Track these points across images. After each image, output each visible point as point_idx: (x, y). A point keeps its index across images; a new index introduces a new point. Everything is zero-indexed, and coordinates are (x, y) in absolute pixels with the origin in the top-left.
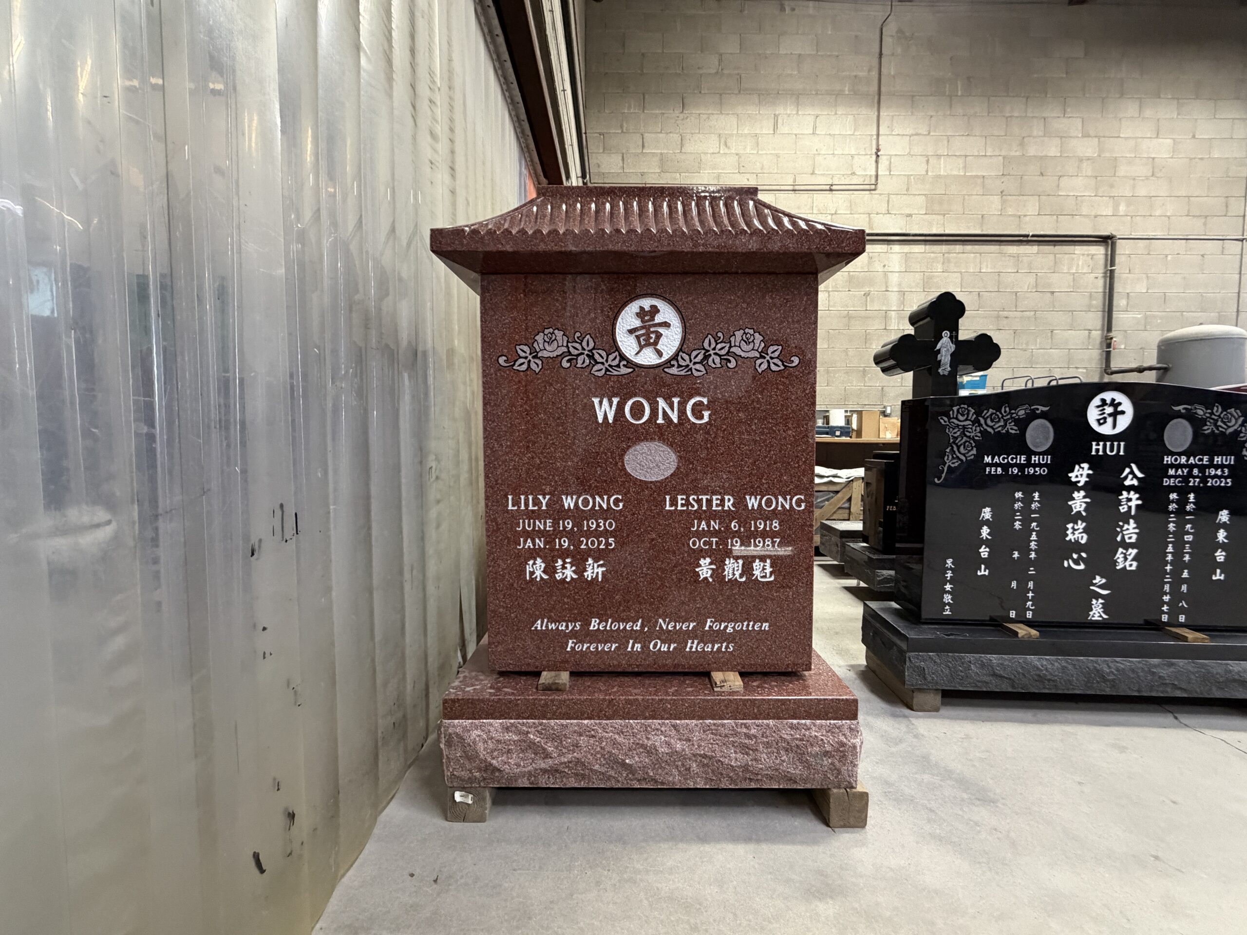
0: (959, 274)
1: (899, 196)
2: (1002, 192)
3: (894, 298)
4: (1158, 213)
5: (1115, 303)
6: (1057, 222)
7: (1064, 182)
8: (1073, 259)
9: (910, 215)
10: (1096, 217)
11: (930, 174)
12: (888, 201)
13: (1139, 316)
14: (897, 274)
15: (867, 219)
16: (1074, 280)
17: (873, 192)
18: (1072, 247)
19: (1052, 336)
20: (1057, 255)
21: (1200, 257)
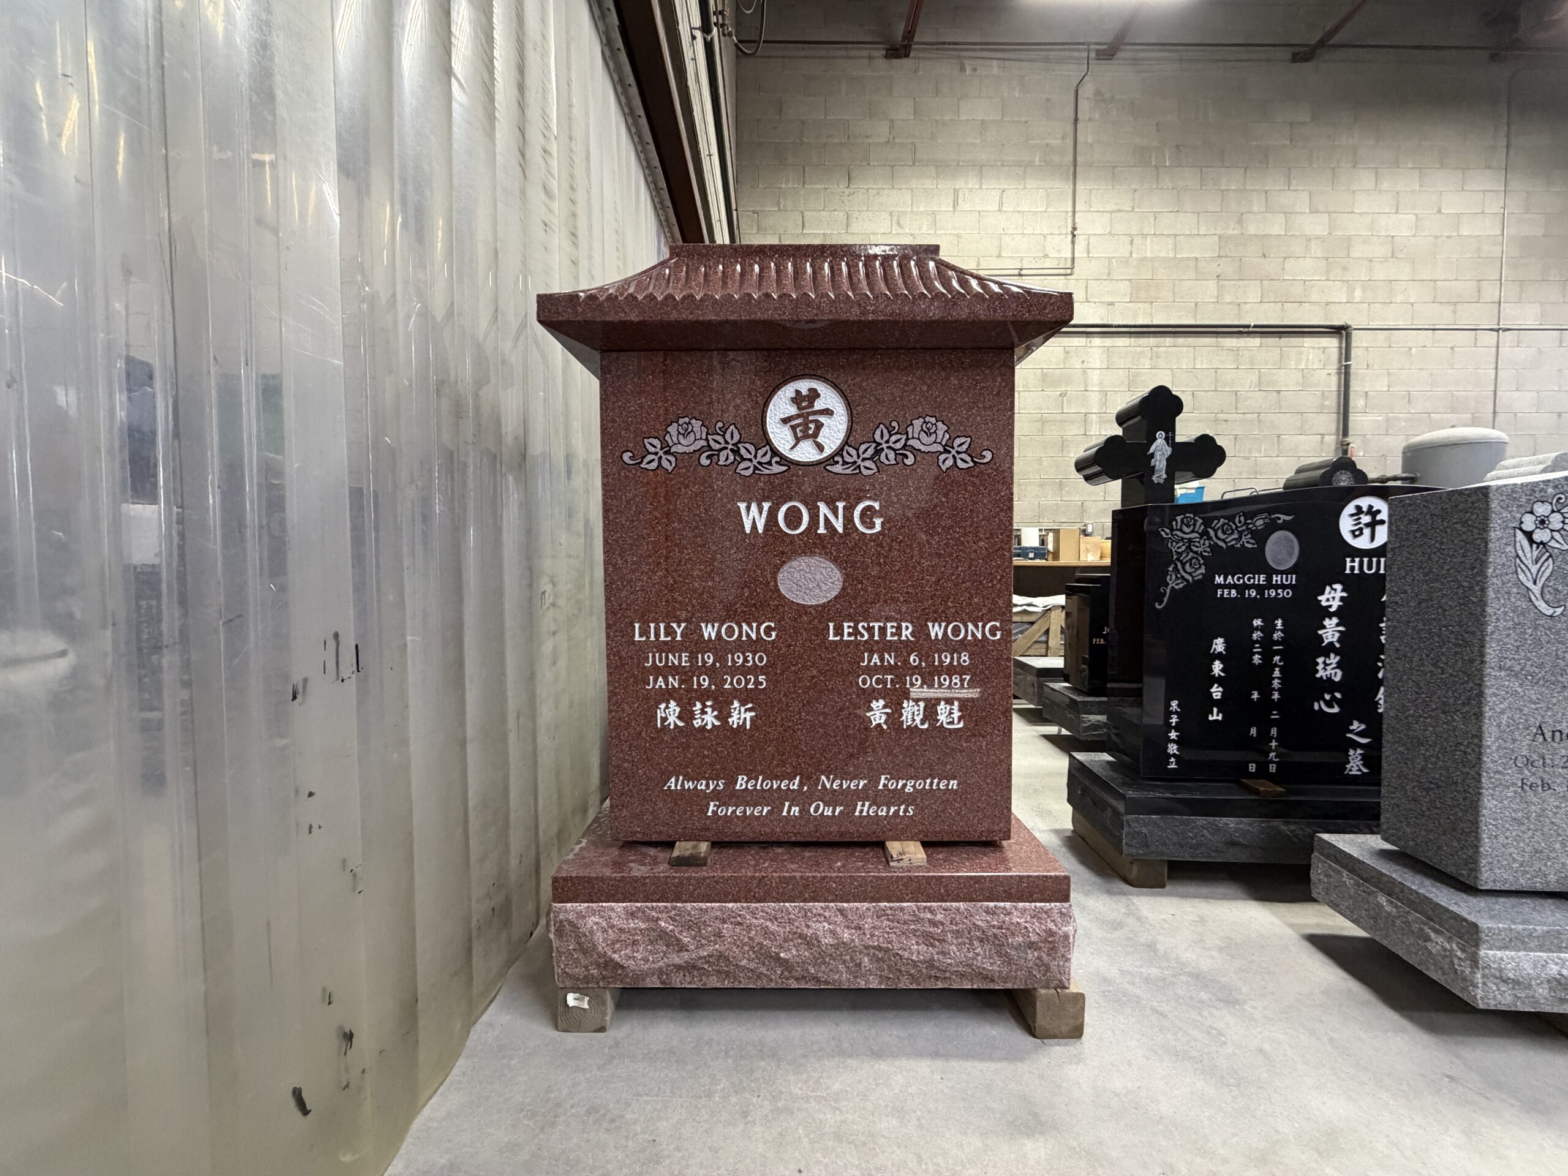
0: (1169, 372)
1: (1099, 282)
2: (1217, 277)
3: (1094, 398)
4: (1399, 298)
5: (1351, 404)
6: (1283, 310)
7: (1290, 264)
8: (1302, 353)
9: (1112, 304)
10: (1327, 304)
11: (1134, 255)
12: (1087, 287)
13: (1380, 418)
14: (1098, 371)
16: (1303, 377)
17: (1069, 277)
18: (1301, 339)
19: (1278, 442)
20: (1283, 349)
21: (1449, 350)
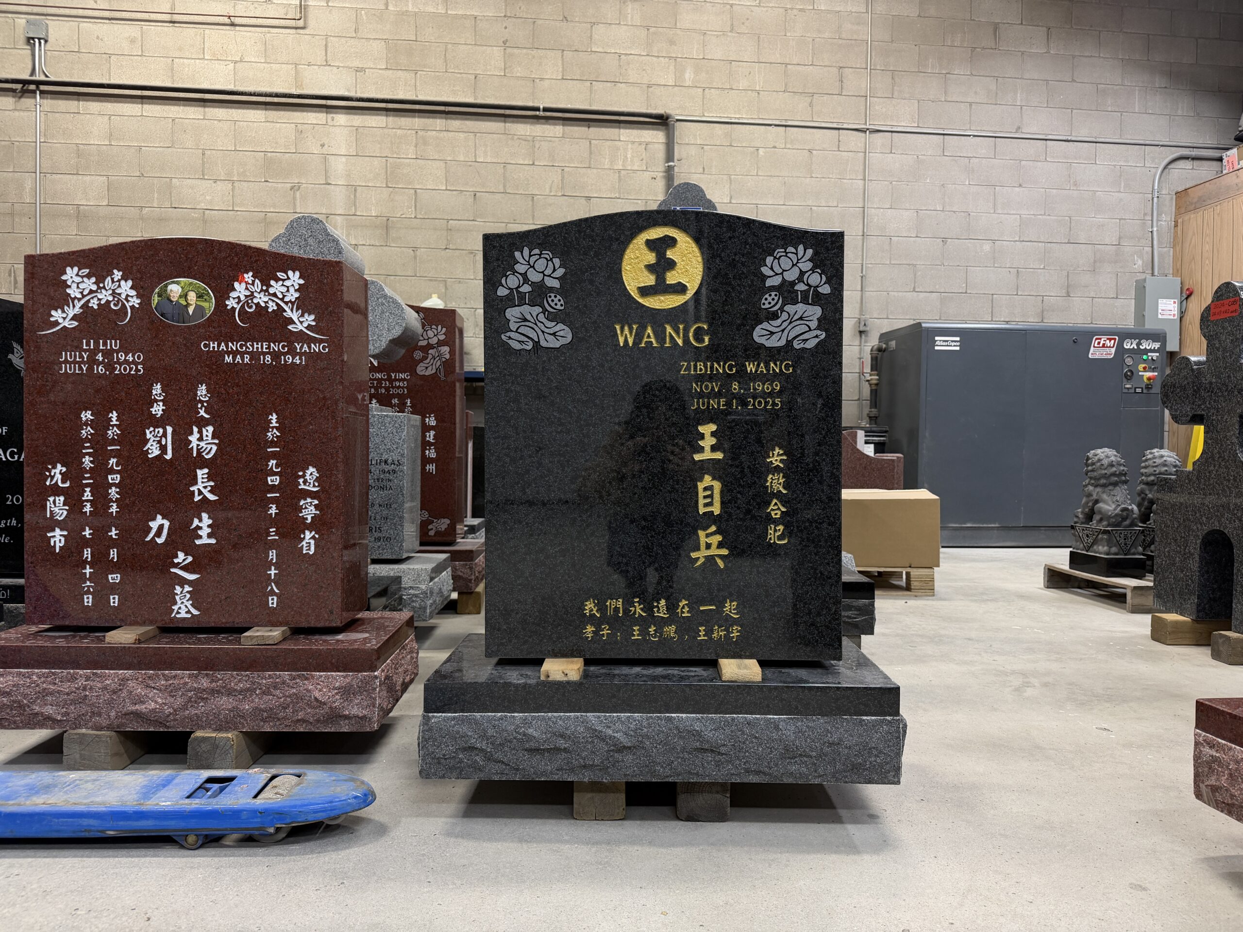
0: (442, 164)
1: (343, 40)
4: (743, 84)
6: (591, 91)
7: (600, 30)
8: (618, 149)
9: (362, 70)
10: (649, 86)
11: (391, 8)
12: (326, 46)
14: (344, 159)
15: (293, 72)
16: (620, 180)
17: (301, 31)
18: (616, 130)
20: (593, 142)
21: (806, 153)
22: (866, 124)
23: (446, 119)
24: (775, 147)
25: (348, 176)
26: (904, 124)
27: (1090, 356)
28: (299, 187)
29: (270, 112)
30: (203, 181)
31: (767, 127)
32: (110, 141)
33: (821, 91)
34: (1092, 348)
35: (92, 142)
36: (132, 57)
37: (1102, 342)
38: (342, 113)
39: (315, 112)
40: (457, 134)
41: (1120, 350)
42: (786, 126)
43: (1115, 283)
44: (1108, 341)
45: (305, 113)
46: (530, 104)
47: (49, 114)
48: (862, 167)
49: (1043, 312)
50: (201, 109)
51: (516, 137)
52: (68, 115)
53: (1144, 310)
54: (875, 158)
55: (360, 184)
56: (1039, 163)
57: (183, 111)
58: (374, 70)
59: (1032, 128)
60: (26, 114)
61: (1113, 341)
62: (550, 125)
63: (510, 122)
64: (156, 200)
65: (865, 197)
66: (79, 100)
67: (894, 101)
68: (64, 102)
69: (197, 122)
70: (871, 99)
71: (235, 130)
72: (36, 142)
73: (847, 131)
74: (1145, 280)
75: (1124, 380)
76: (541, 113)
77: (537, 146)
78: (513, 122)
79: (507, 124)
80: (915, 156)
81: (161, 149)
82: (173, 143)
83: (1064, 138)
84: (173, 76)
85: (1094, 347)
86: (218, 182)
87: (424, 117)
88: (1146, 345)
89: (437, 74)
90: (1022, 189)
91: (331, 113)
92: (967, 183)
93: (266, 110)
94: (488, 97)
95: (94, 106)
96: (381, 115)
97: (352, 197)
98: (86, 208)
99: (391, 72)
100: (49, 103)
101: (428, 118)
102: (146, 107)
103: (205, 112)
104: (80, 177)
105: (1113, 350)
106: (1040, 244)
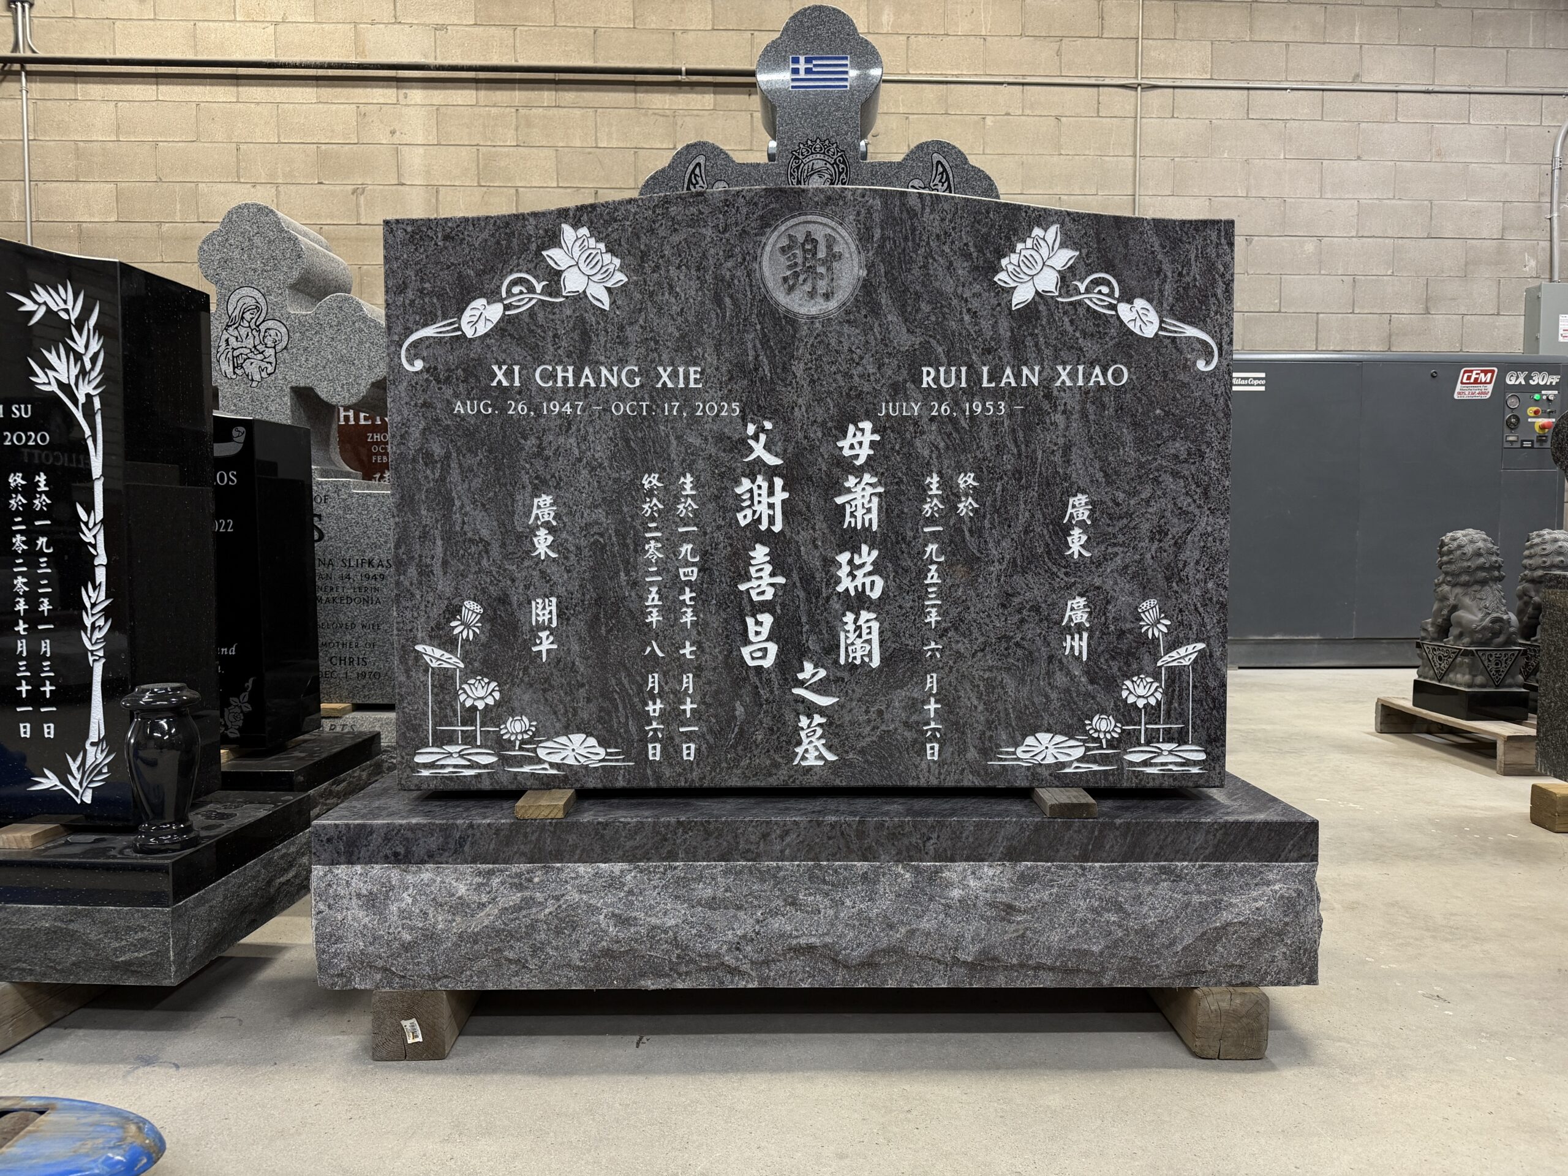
22: (1136, 77)
23: (556, 90)
24: (1008, 114)
25: (428, 172)
26: (1191, 76)
27: (1456, 396)
28: (364, 190)
29: (323, 89)
30: (239, 185)
31: (997, 86)
32: (117, 136)
33: (1072, 34)
34: (1459, 386)
35: (94, 138)
36: (142, 23)
37: (1474, 376)
38: (417, 88)
39: (382, 87)
40: (570, 110)
41: (1501, 387)
42: (1023, 84)
43: (1495, 294)
44: (1482, 375)
45: (369, 90)
46: (669, 65)
47: (39, 102)
48: (1131, 139)
49: (1390, 336)
50: (233, 89)
51: (650, 112)
52: (62, 103)
53: (1538, 331)
54: (1150, 125)
55: (444, 183)
56: (1386, 126)
57: (210, 93)
58: (459, 28)
59: (1376, 76)
60: (9, 103)
61: (1489, 375)
62: (696, 93)
63: (642, 92)
64: (178, 214)
65: (1135, 180)
66: (76, 82)
67: (1177, 44)
68: (57, 85)
69: (228, 106)
70: (1145, 41)
71: (278, 115)
72: (23, 140)
73: (1110, 89)
74: (1539, 288)
75: (1506, 430)
76: (682, 78)
77: (679, 123)
78: (647, 92)
79: (639, 95)
80: (1207, 122)
81: (183, 144)
82: (198, 136)
83: (1423, 88)
84: (196, 45)
85: (1462, 383)
86: (258, 187)
87: (527, 89)
88: (1538, 379)
89: (543, 29)
90: (1361, 163)
91: (403, 88)
92: (1282, 157)
93: (317, 86)
94: (612, 59)
95: (96, 90)
96: (470, 89)
97: (434, 200)
98: (90, 225)
99: (482, 28)
100: (38, 88)
101: (533, 90)
102: (162, 88)
103: (238, 92)
104: (81, 185)
105: (1490, 387)
106: (1387, 241)
